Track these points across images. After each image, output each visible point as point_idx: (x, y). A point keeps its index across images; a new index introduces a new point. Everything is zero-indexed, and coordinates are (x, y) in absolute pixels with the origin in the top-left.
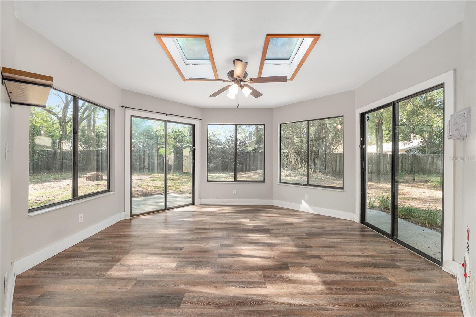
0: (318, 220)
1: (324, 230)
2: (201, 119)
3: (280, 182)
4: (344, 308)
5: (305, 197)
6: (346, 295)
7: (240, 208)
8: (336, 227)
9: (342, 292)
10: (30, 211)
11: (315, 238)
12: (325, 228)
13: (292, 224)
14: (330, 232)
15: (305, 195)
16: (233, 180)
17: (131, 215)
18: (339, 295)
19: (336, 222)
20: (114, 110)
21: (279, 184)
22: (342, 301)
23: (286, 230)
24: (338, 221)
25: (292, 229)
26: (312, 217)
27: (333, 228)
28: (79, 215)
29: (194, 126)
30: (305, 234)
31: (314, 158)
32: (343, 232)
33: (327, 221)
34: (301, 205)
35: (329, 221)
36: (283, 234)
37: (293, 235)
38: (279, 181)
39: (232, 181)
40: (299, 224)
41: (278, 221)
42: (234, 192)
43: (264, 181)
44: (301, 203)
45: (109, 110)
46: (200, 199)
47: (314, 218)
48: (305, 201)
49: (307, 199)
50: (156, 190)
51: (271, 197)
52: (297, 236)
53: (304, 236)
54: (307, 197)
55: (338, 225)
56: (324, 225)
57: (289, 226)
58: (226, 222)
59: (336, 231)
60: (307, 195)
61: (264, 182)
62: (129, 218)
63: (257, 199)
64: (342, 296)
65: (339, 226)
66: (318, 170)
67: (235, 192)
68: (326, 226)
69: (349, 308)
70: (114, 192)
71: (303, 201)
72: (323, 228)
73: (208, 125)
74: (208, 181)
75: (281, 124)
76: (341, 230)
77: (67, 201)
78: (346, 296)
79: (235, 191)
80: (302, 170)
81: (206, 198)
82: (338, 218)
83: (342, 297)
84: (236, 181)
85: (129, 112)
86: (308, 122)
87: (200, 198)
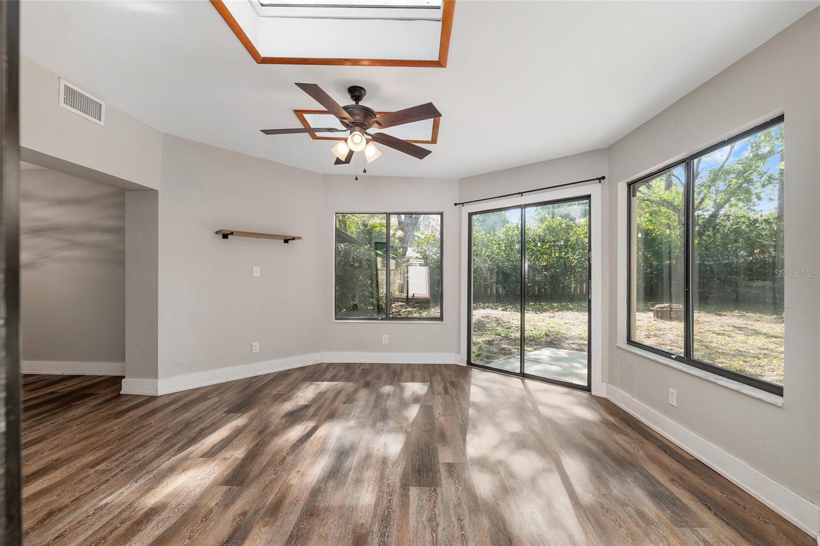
4: (80, 519)
6: (89, 534)
9: (101, 532)
18: (102, 526)
22: (90, 523)
64: (96, 529)
69: (71, 525)
78: (90, 532)
83: (94, 526)
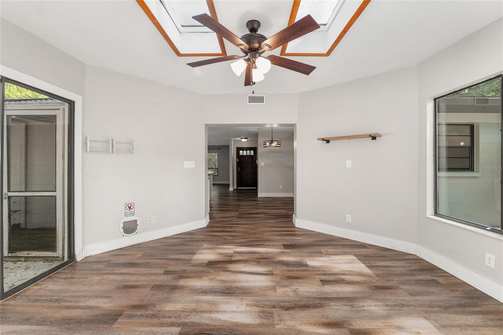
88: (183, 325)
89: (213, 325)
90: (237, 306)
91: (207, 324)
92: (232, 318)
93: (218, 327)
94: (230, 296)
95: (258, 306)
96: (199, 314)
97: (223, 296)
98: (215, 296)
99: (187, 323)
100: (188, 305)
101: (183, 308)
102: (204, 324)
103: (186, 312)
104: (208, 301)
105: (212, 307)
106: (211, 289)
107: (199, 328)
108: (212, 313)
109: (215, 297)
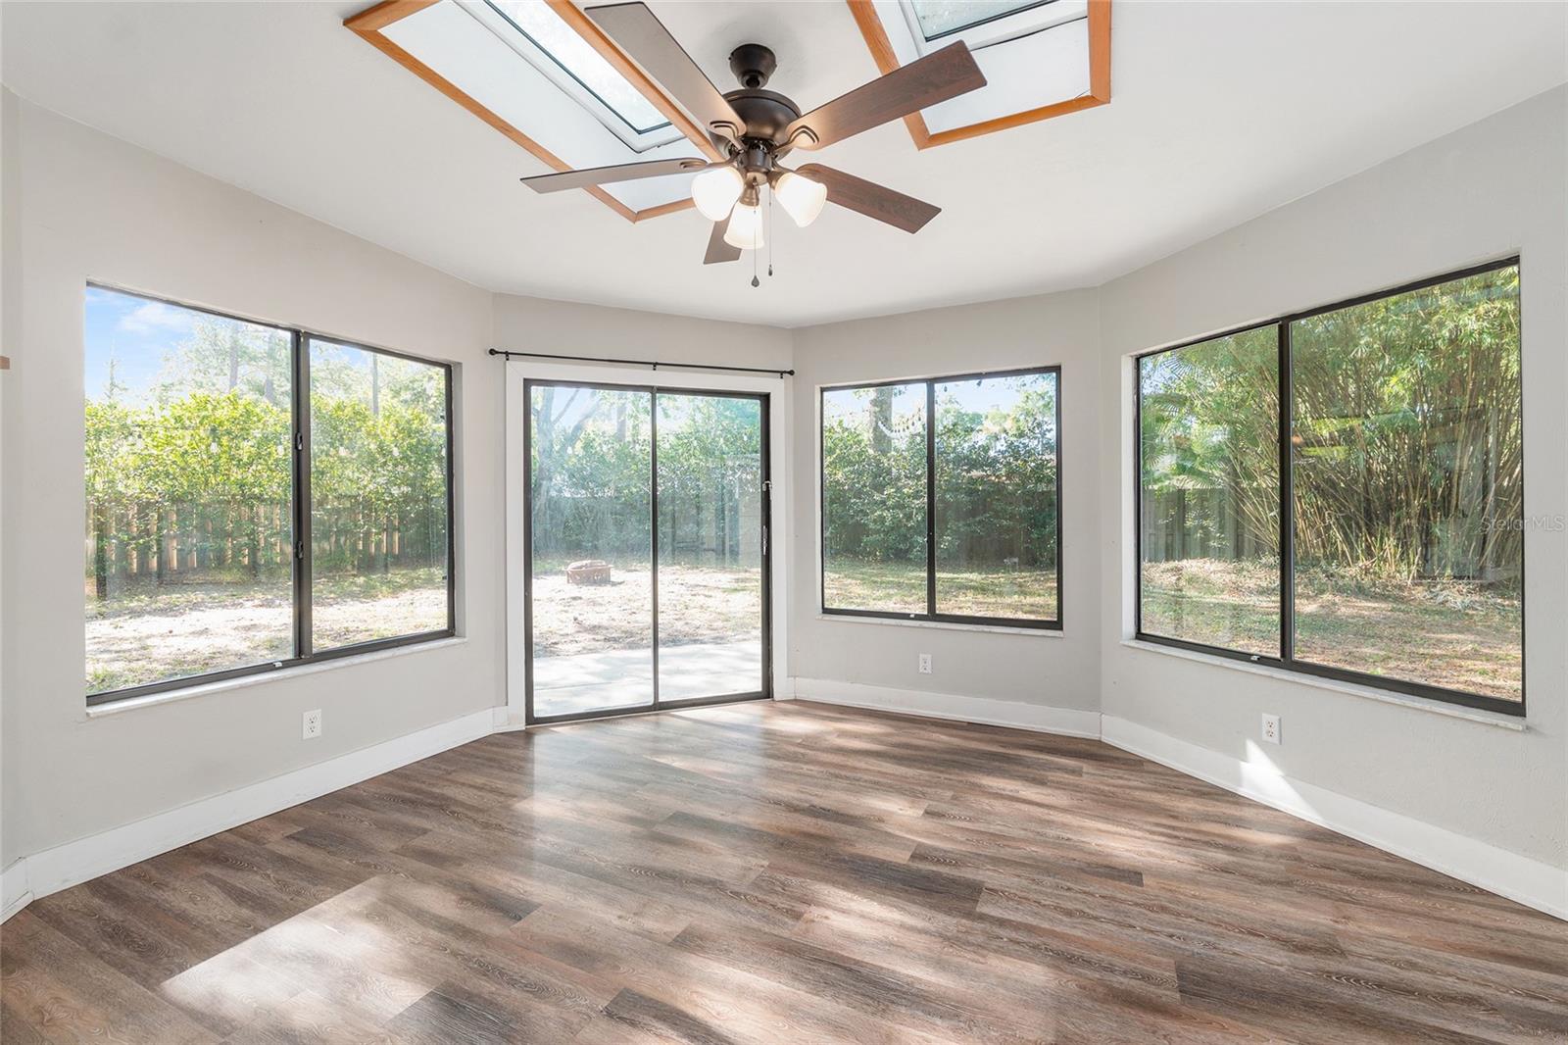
0: (1321, 877)
1: (1333, 964)
2: (791, 373)
3: (1140, 635)
5: (1265, 728)
7: (935, 736)
8: (1433, 964)
10: (93, 700)
11: (1226, 1021)
12: (1343, 953)
13: (1132, 876)
14: (1371, 1001)
15: (1266, 717)
16: (921, 608)
17: (530, 719)
19: (1455, 922)
20: (460, 364)
21: (1126, 643)
23: (1069, 913)
24: (1469, 913)
25: (1117, 911)
26: (1293, 848)
27: (1413, 966)
28: (305, 714)
29: (765, 399)
30: (1171, 974)
31: (1424, 513)
32: (1487, 1025)
33: (1382, 896)
34: (1242, 763)
35: (1397, 900)
36: (1036, 941)
37: (1088, 963)
38: (1129, 627)
39: (918, 617)
40: (1174, 885)
41: (1060, 843)
42: (922, 664)
43: (1057, 625)
44: (1243, 756)
45: (449, 369)
46: (795, 677)
47: (1298, 859)
48: (1263, 746)
49: (1275, 739)
50: (715, 625)
51: (1091, 700)
52: (1108, 977)
53: (1160, 983)
54: (1275, 729)
55: (1464, 949)
56: (1352, 927)
57: (1111, 888)
58: (817, 801)
59: (1423, 995)
60: (1274, 719)
61: (1061, 629)
62: (521, 726)
63: (1023, 703)
65: (1467, 961)
66: (1449, 571)
67: (925, 663)
68: (1359, 939)
70: (465, 637)
71: (1253, 749)
72: (1330, 948)
73: (825, 394)
74: (826, 611)
75: (1143, 356)
76: (1471, 1000)
77: (269, 667)
79: (929, 657)
80: (1353, 570)
81: (815, 678)
82: (1482, 891)
84: (933, 616)
85: (519, 370)
86: (1280, 327)
87: (792, 675)
88: (970, 915)
89: (899, 897)
90: (826, 921)
91: (915, 903)
92: (851, 899)
93: (889, 892)
94: (832, 953)
95: (771, 907)
96: (934, 929)
97: (857, 962)
98: (882, 968)
99: (963, 917)
100: (970, 963)
101: (984, 956)
102: (923, 905)
103: (973, 944)
104: (906, 956)
105: (897, 937)
106: (893, 1002)
107: (933, 901)
108: (898, 923)
109: (884, 965)
